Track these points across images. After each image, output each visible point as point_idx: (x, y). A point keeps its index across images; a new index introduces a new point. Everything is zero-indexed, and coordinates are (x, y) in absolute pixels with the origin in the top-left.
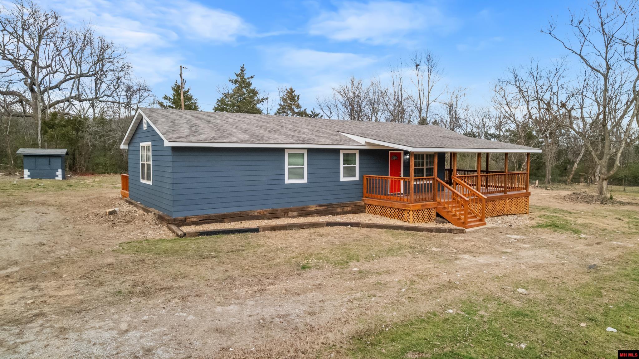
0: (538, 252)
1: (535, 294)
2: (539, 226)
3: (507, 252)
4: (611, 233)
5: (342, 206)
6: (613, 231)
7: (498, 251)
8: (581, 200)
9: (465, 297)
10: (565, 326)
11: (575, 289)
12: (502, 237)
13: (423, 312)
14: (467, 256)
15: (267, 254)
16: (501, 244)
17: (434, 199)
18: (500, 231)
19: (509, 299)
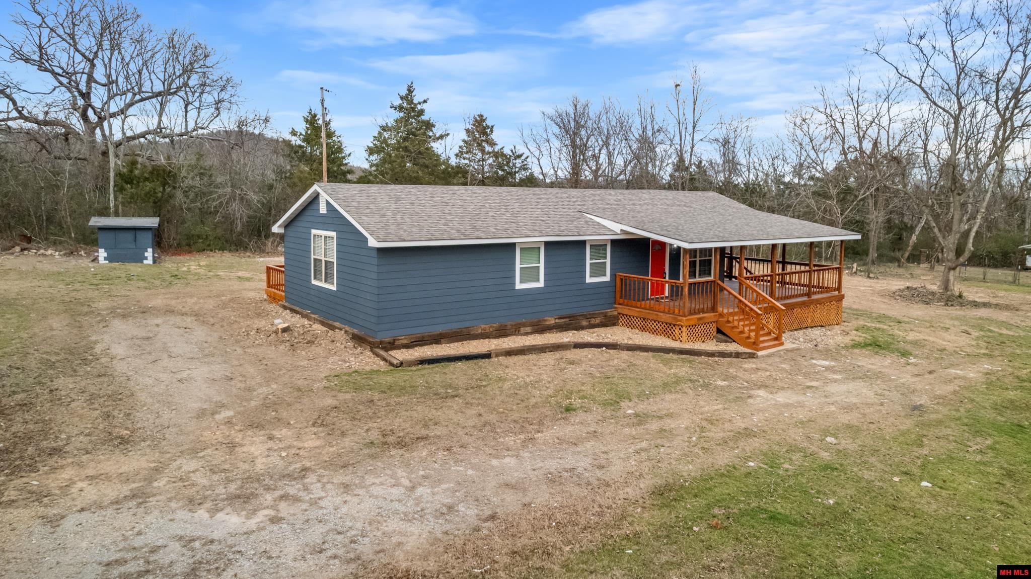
0: (852, 386)
1: (847, 443)
2: (856, 345)
3: (812, 387)
4: (951, 355)
5: (588, 317)
6: (954, 351)
7: (800, 385)
8: (917, 299)
9: (765, 448)
10: (876, 481)
11: (893, 438)
12: (806, 363)
13: (721, 465)
14: (761, 392)
15: (516, 392)
16: (804, 374)
17: (713, 309)
18: (803, 354)
19: (816, 449)
